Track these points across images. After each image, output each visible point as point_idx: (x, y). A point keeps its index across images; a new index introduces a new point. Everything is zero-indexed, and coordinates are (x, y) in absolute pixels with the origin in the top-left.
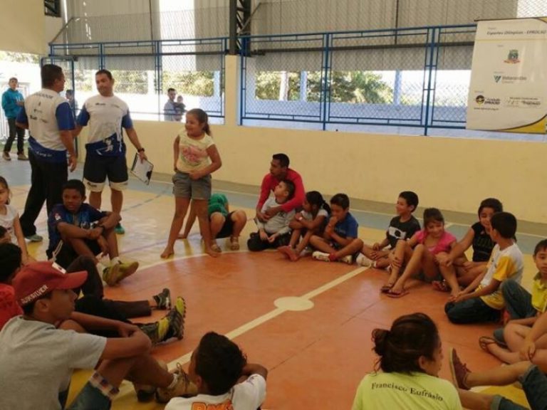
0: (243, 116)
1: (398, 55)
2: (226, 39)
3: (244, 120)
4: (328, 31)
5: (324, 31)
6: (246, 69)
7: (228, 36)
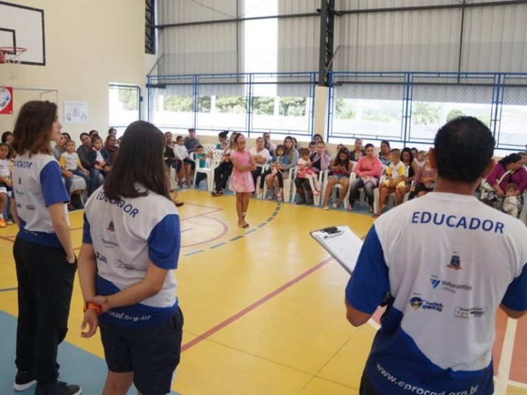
0: (330, 134)
1: (460, 90)
2: (315, 73)
3: (330, 138)
4: (408, 71)
5: (405, 71)
6: (333, 97)
7: (318, 70)
